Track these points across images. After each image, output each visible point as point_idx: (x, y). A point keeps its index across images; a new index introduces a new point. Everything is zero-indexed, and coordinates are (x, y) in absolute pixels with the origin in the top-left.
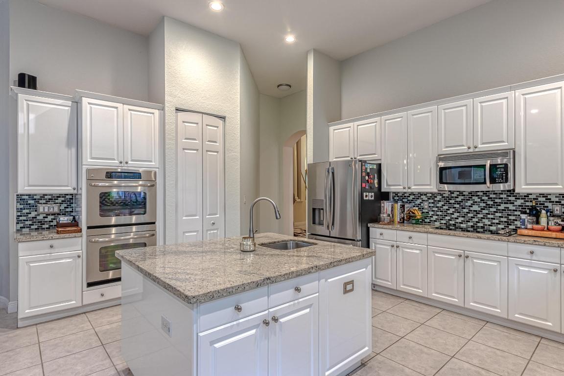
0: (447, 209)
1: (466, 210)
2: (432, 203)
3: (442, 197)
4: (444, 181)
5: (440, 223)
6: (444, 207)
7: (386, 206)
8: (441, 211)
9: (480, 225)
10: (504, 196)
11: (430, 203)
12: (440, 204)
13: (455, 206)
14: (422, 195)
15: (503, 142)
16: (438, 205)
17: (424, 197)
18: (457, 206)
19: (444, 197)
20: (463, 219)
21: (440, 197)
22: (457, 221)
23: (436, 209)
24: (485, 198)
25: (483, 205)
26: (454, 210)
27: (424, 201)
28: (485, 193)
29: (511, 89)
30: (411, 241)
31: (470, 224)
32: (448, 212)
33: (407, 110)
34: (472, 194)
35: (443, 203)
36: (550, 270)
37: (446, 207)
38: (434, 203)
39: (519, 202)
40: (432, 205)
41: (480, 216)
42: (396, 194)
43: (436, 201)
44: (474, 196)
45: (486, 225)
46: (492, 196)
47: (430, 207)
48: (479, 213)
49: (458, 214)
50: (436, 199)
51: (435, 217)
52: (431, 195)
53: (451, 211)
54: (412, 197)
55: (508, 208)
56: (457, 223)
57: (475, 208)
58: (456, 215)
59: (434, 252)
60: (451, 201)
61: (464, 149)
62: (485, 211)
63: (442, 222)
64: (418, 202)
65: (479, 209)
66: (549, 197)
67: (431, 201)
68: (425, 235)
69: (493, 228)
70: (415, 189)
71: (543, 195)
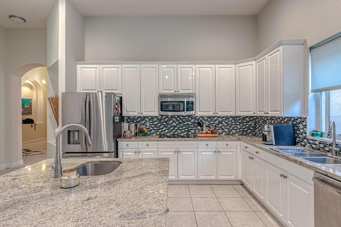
0: (160, 126)
1: (169, 126)
2: (152, 122)
3: (157, 119)
4: (163, 109)
5: (156, 134)
6: (158, 125)
7: (125, 125)
8: (156, 127)
9: (176, 133)
10: (186, 118)
11: (150, 122)
13: (164, 123)
14: (146, 118)
15: (190, 90)
16: (155, 124)
17: (147, 119)
18: (165, 124)
19: (158, 119)
20: (168, 131)
21: (156, 119)
22: (165, 132)
23: (153, 126)
24: (178, 119)
25: (177, 122)
26: (163, 126)
27: (147, 121)
28: (179, 116)
29: (194, 64)
30: (148, 147)
31: (172, 133)
32: (161, 127)
33: (140, 64)
34: (172, 117)
35: (157, 122)
36: (213, 152)
37: (159, 125)
39: (193, 120)
40: (151, 124)
41: (176, 128)
42: (129, 117)
43: (154, 121)
44: (173, 118)
45: (179, 133)
46: (182, 118)
47: (150, 125)
48: (176, 127)
49: (166, 128)
50: (154, 120)
51: (153, 131)
52: (150, 118)
53: (162, 126)
54: (139, 119)
55: (188, 124)
56: (165, 133)
57: (174, 124)
58: (164, 129)
59: (161, 152)
60: (162, 121)
61: (172, 92)
62: (178, 126)
63: (157, 133)
64: (144, 122)
65: (176, 125)
66: (204, 118)
67: (151, 121)
68: (156, 142)
69: (182, 134)
70: (145, 114)
71: (202, 117)
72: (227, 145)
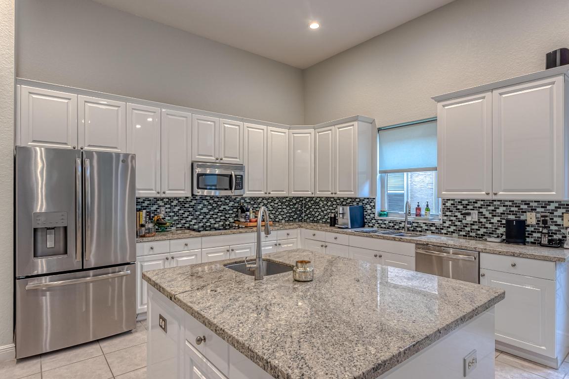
0: (183, 213)
1: (198, 213)
2: (169, 208)
3: (178, 202)
4: (200, 187)
5: (176, 228)
6: (180, 212)
8: (177, 216)
9: (208, 224)
10: (223, 199)
11: (166, 208)
12: (176, 209)
13: (190, 209)
14: (159, 200)
16: (174, 210)
17: (160, 203)
18: (191, 209)
19: (180, 202)
20: (195, 221)
21: (177, 202)
22: (191, 223)
23: (172, 214)
24: (211, 201)
25: (210, 207)
26: (188, 213)
27: (161, 206)
28: (212, 197)
31: (201, 224)
32: (184, 216)
35: (179, 208)
36: (273, 245)
37: (182, 212)
38: (171, 208)
39: (231, 204)
40: (168, 210)
41: (208, 217)
43: (173, 206)
44: (204, 200)
45: (212, 224)
46: (216, 200)
47: (166, 212)
48: (207, 215)
49: (192, 217)
50: (172, 204)
52: (167, 200)
53: (187, 214)
55: (225, 208)
56: (191, 225)
57: (205, 210)
58: (190, 217)
59: (207, 253)
60: (186, 205)
61: (212, 159)
62: (211, 213)
63: (178, 226)
64: (154, 207)
65: (207, 211)
67: (168, 206)
68: (200, 239)
69: (216, 226)
70: (169, 194)
72: (288, 234)
